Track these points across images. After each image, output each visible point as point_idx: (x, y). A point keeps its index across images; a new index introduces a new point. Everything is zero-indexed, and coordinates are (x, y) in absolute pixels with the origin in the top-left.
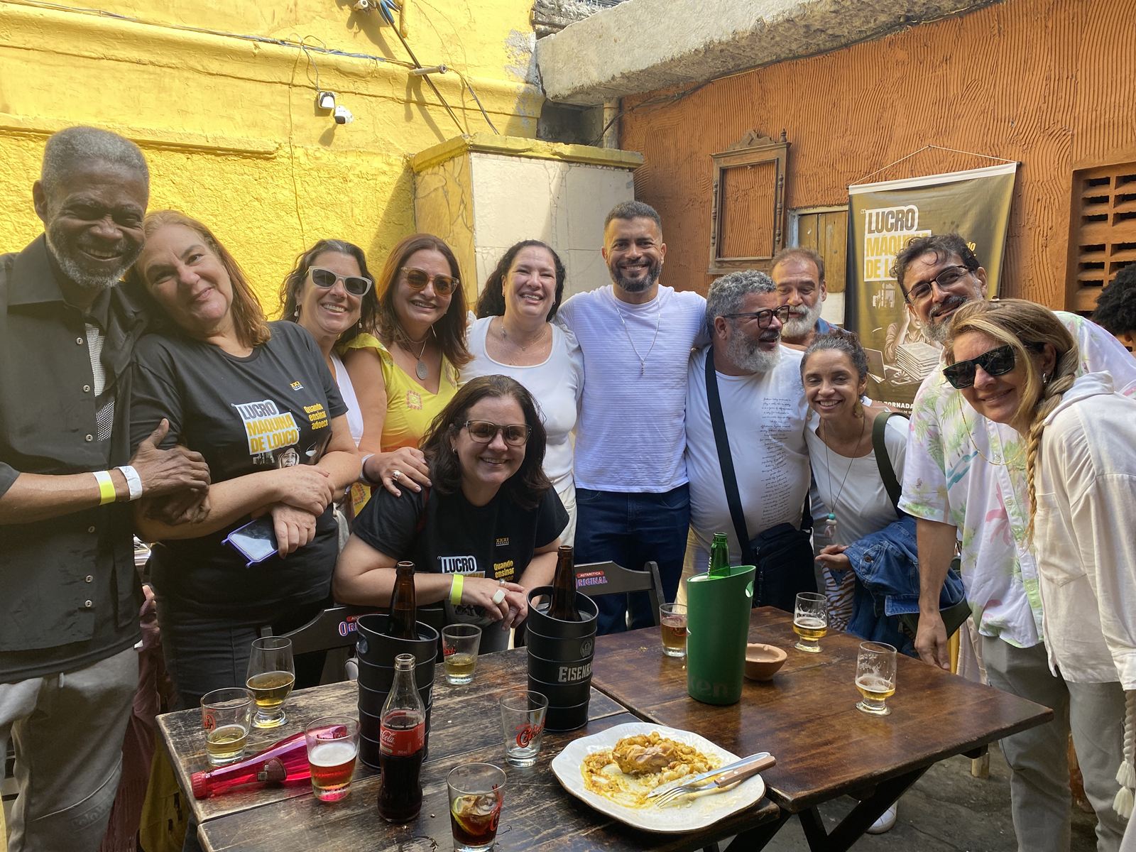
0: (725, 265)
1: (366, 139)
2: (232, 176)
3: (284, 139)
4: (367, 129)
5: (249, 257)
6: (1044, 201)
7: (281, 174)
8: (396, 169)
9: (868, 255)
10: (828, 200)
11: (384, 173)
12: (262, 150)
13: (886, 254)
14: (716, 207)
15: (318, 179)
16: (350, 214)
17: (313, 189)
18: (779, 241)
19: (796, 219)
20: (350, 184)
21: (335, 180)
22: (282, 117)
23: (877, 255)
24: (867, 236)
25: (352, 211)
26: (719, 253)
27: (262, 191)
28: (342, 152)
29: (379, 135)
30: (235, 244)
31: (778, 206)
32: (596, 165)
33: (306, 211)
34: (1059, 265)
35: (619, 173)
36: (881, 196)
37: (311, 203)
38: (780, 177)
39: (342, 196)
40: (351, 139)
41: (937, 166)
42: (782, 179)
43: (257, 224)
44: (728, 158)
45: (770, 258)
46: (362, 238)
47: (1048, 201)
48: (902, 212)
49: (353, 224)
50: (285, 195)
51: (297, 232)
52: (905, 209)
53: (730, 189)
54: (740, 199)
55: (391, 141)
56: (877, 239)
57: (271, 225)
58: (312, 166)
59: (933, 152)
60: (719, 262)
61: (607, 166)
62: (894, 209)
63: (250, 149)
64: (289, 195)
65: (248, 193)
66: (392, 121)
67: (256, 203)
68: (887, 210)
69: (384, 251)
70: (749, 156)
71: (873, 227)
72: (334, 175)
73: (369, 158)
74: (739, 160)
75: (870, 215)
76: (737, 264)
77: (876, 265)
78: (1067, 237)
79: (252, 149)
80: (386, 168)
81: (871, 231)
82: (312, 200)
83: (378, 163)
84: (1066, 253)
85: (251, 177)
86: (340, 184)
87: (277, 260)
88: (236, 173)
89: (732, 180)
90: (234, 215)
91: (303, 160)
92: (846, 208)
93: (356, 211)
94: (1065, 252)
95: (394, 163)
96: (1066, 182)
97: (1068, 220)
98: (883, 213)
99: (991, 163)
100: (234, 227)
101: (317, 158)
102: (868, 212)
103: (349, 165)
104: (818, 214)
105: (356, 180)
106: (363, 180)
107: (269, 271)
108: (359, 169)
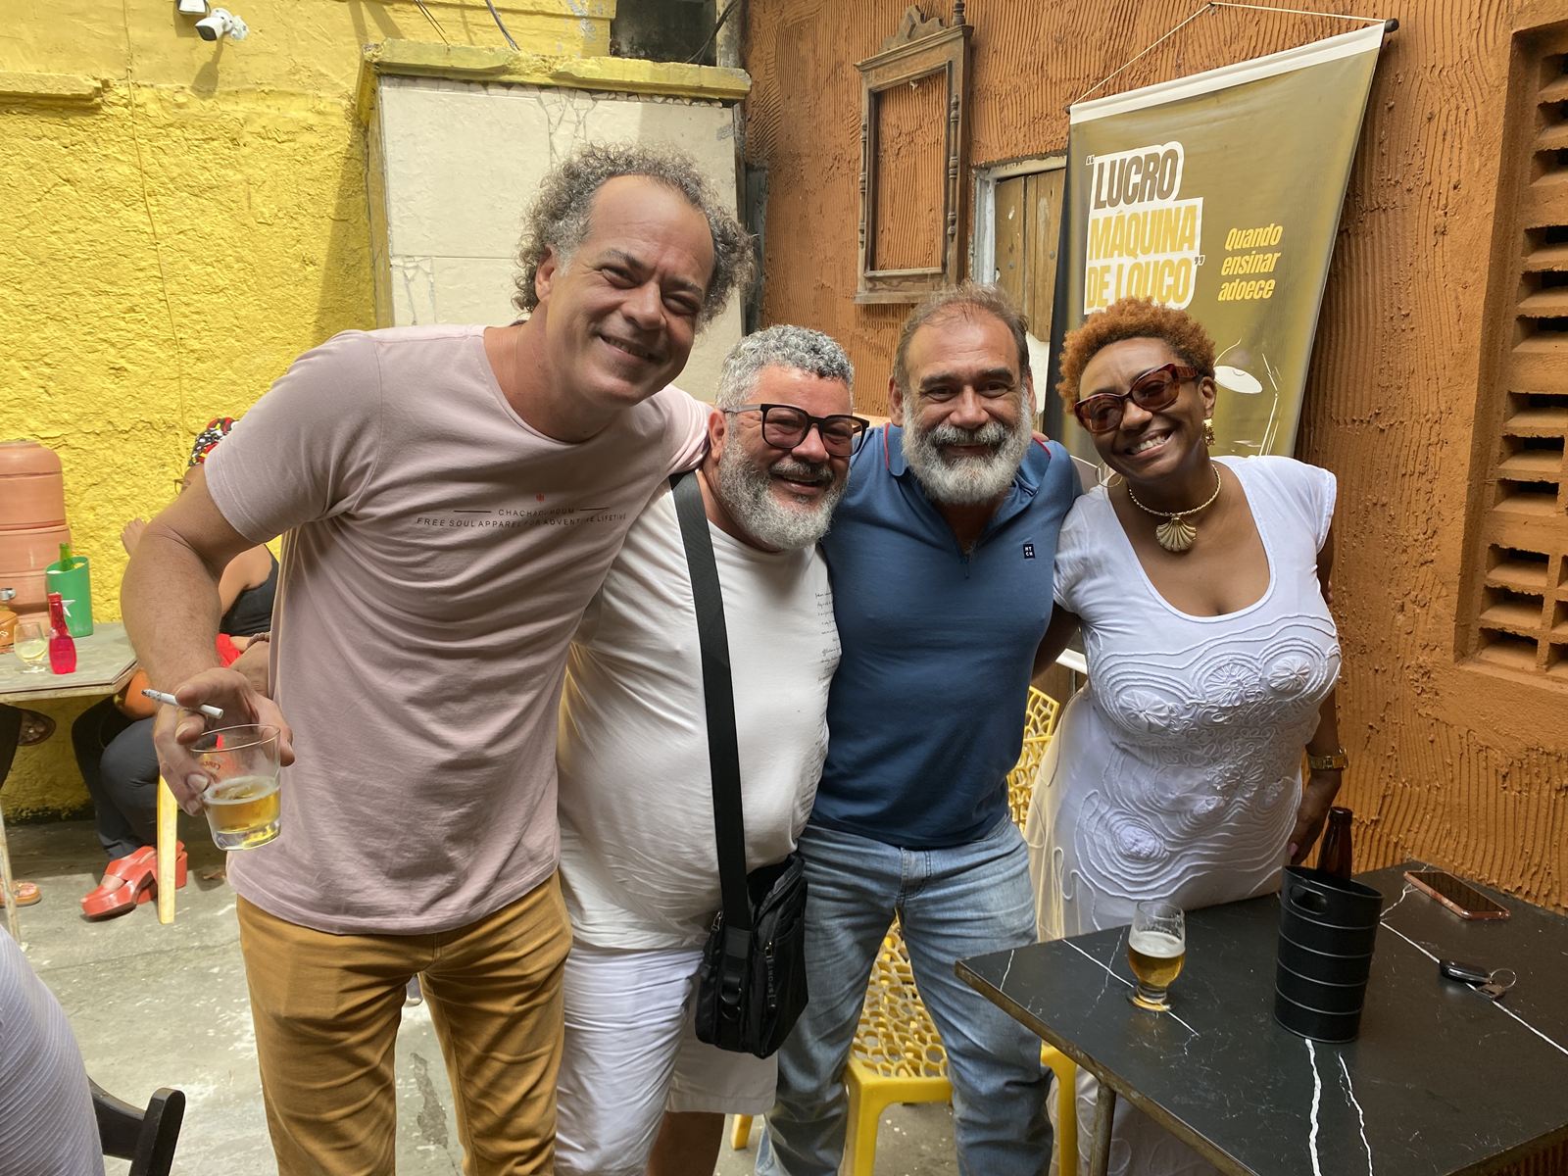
0: (879, 285)
1: (275, 68)
2: (19, 141)
3: (117, 72)
4: (275, 49)
5: (56, 283)
6: (1443, 118)
7: (113, 137)
8: (335, 121)
9: (1091, 259)
10: (1037, 145)
11: (310, 128)
12: (68, 93)
13: (1120, 255)
14: (864, 170)
15: (184, 143)
16: (245, 204)
17: (172, 160)
18: (953, 235)
19: (991, 188)
20: (246, 151)
21: (215, 143)
22: (112, 34)
23: (1105, 257)
24: (1094, 214)
25: (249, 198)
26: (871, 262)
27: (77, 167)
28: (228, 94)
29: (299, 60)
30: (29, 261)
31: (951, 163)
32: (651, 96)
33: (162, 199)
34: (1471, 277)
35: (701, 109)
36: (1122, 125)
37: (170, 186)
38: (953, 100)
39: (231, 173)
40: (245, 69)
41: (1225, 50)
42: (957, 103)
43: (69, 224)
44: (880, 69)
45: (938, 270)
46: (269, 247)
47: (1452, 118)
48: (1153, 157)
49: (251, 221)
50: (120, 172)
51: (144, 237)
52: (1160, 150)
53: (888, 132)
54: (903, 152)
55: (323, 70)
56: (1107, 220)
57: (97, 226)
58: (172, 120)
59: (1220, 16)
60: (871, 279)
61: (676, 97)
62: (1142, 152)
63: (44, 91)
64: (128, 172)
65: (52, 170)
66: (323, 34)
67: (67, 188)
68: (1129, 155)
69: (310, 268)
70: (909, 62)
71: (1104, 197)
72: (214, 134)
73: (281, 102)
74: (895, 72)
75: (1101, 166)
76: (895, 282)
77: (1103, 277)
78: (1491, 207)
79: (49, 91)
80: (313, 119)
81: (1100, 205)
82: (172, 180)
83: (297, 111)
84: (1488, 245)
85: (55, 143)
86: (227, 151)
87: (108, 288)
88: (26, 135)
89: (891, 115)
90: (27, 211)
91: (153, 108)
92: (1061, 162)
93: (257, 199)
94: (1486, 246)
95: (328, 109)
96: (1496, 64)
97: (1496, 163)
98: (1123, 161)
99: (1334, 28)
100: (26, 232)
101: (180, 106)
102: (1097, 161)
103: (240, 116)
104: (1026, 175)
105: (257, 142)
106: (269, 143)
107: (92, 306)
108: (264, 121)
